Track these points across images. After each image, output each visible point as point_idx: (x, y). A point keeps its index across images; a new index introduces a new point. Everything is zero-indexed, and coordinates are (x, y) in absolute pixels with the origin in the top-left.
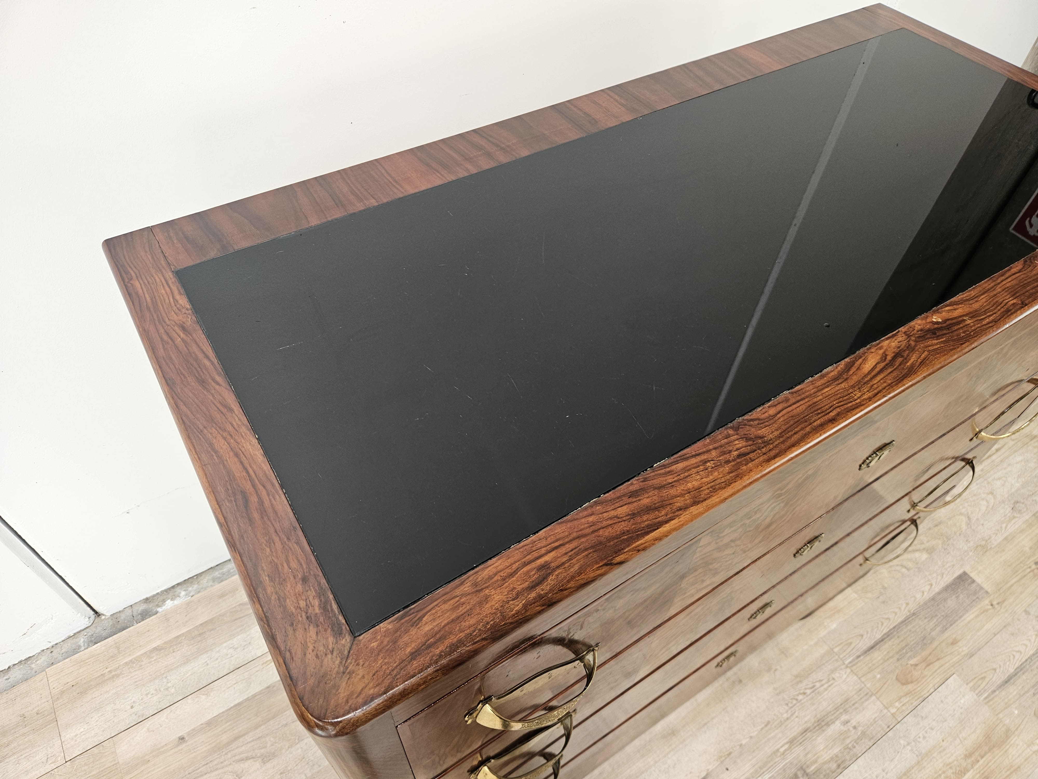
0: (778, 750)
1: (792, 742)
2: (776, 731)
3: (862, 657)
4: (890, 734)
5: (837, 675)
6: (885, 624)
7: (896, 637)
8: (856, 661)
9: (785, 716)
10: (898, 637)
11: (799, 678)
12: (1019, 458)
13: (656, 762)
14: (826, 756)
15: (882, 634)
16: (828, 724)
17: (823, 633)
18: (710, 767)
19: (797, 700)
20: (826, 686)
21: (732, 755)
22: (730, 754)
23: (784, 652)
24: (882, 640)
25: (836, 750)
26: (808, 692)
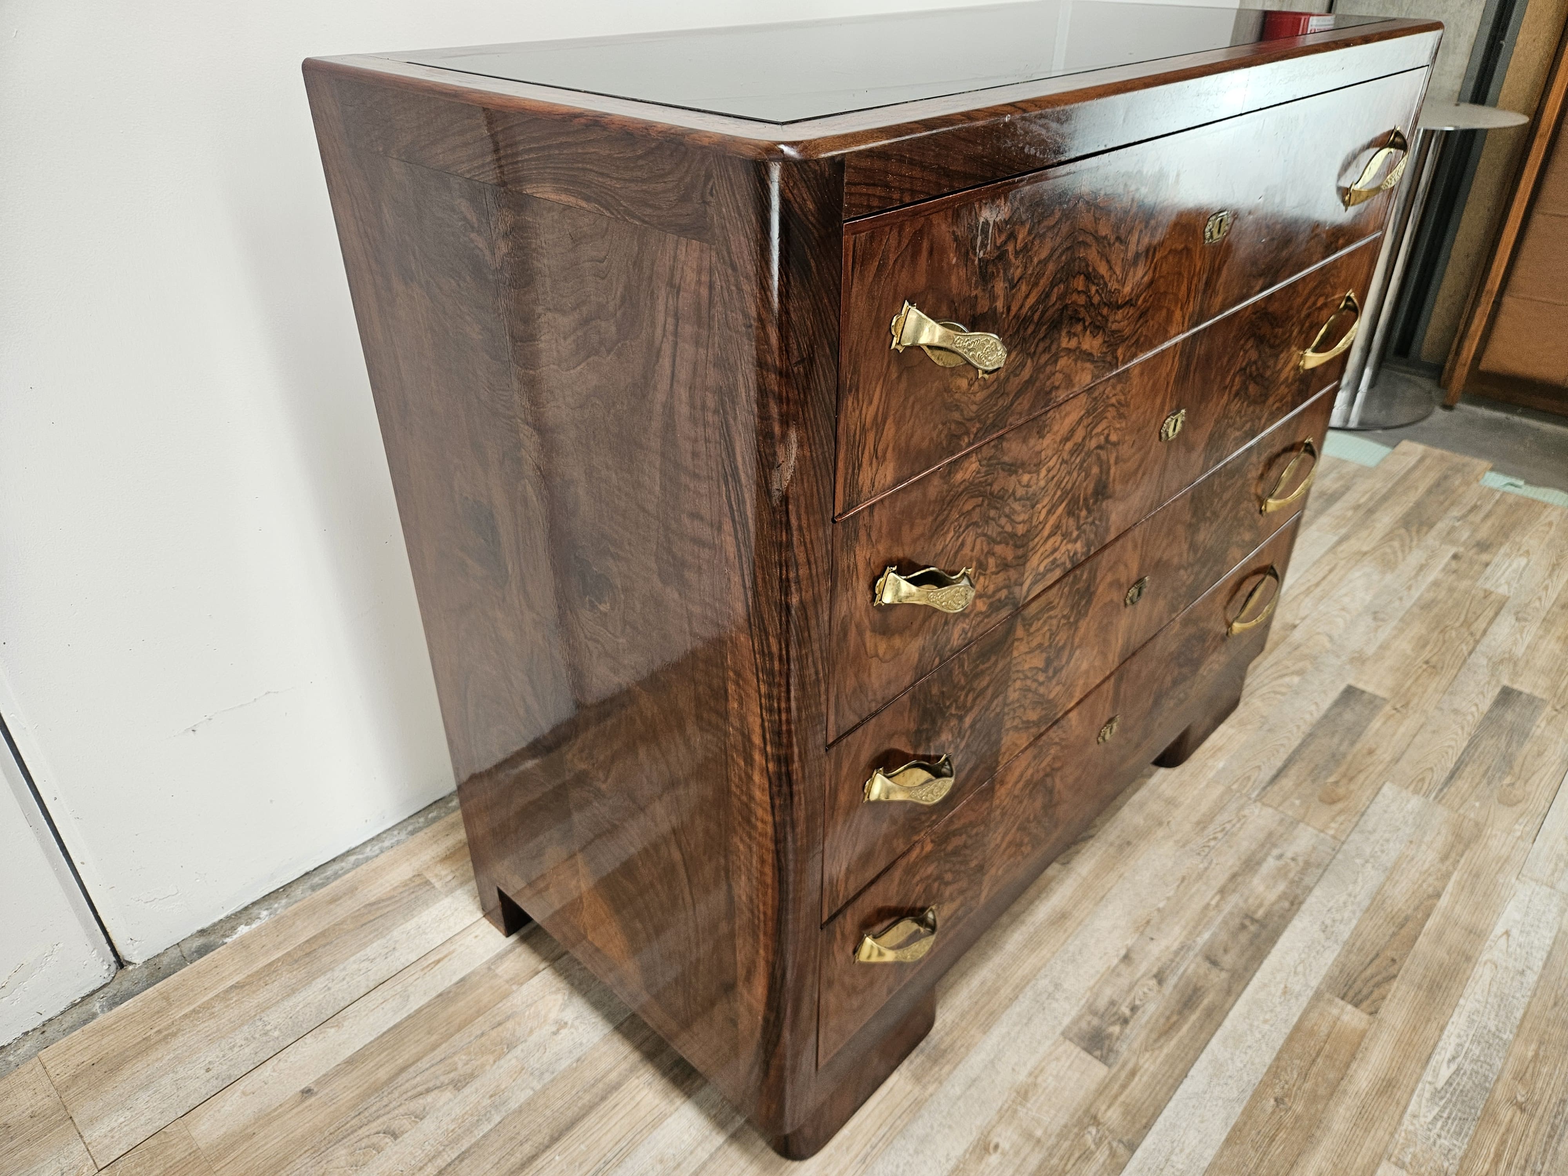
0: (1208, 904)
1: (1222, 891)
2: (1198, 885)
3: (1269, 788)
4: (1340, 856)
5: (1247, 811)
6: (1281, 751)
7: (1300, 761)
8: (1264, 793)
9: (1201, 866)
10: (1303, 760)
11: (1202, 824)
12: (1357, 574)
13: (1054, 953)
14: (1272, 896)
15: (1283, 761)
16: (1259, 863)
17: (1211, 775)
18: (1129, 942)
19: (1209, 847)
20: (1238, 825)
21: (1152, 923)
22: (1148, 922)
23: (1171, 803)
24: (1286, 767)
25: (1281, 887)
26: (1220, 835)
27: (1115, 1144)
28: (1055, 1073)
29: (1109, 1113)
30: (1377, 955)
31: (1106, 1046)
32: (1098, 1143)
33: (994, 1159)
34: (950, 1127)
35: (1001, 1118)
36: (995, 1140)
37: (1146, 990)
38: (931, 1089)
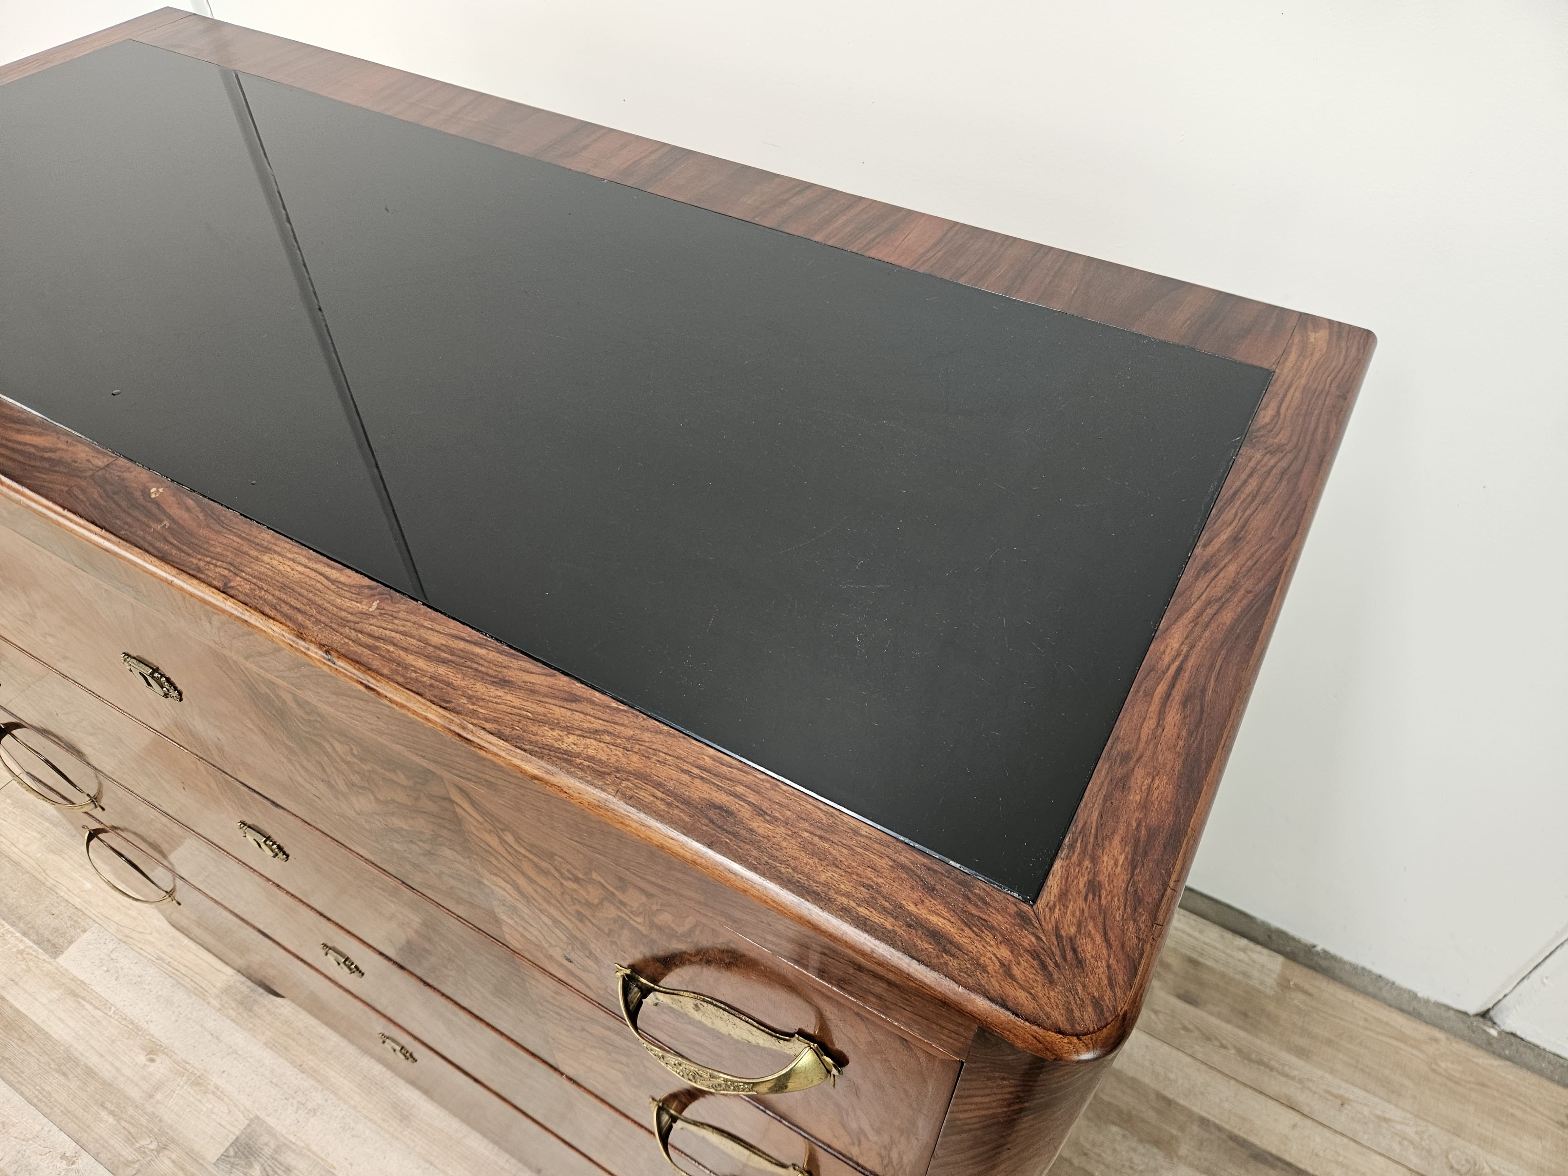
27: (137, 1166)
28: (216, 1110)
29: (167, 1162)
31: (237, 1161)
32: (141, 1151)
33: (142, 1059)
34: (177, 1021)
35: (177, 1063)
36: (158, 1060)
38: (214, 1002)
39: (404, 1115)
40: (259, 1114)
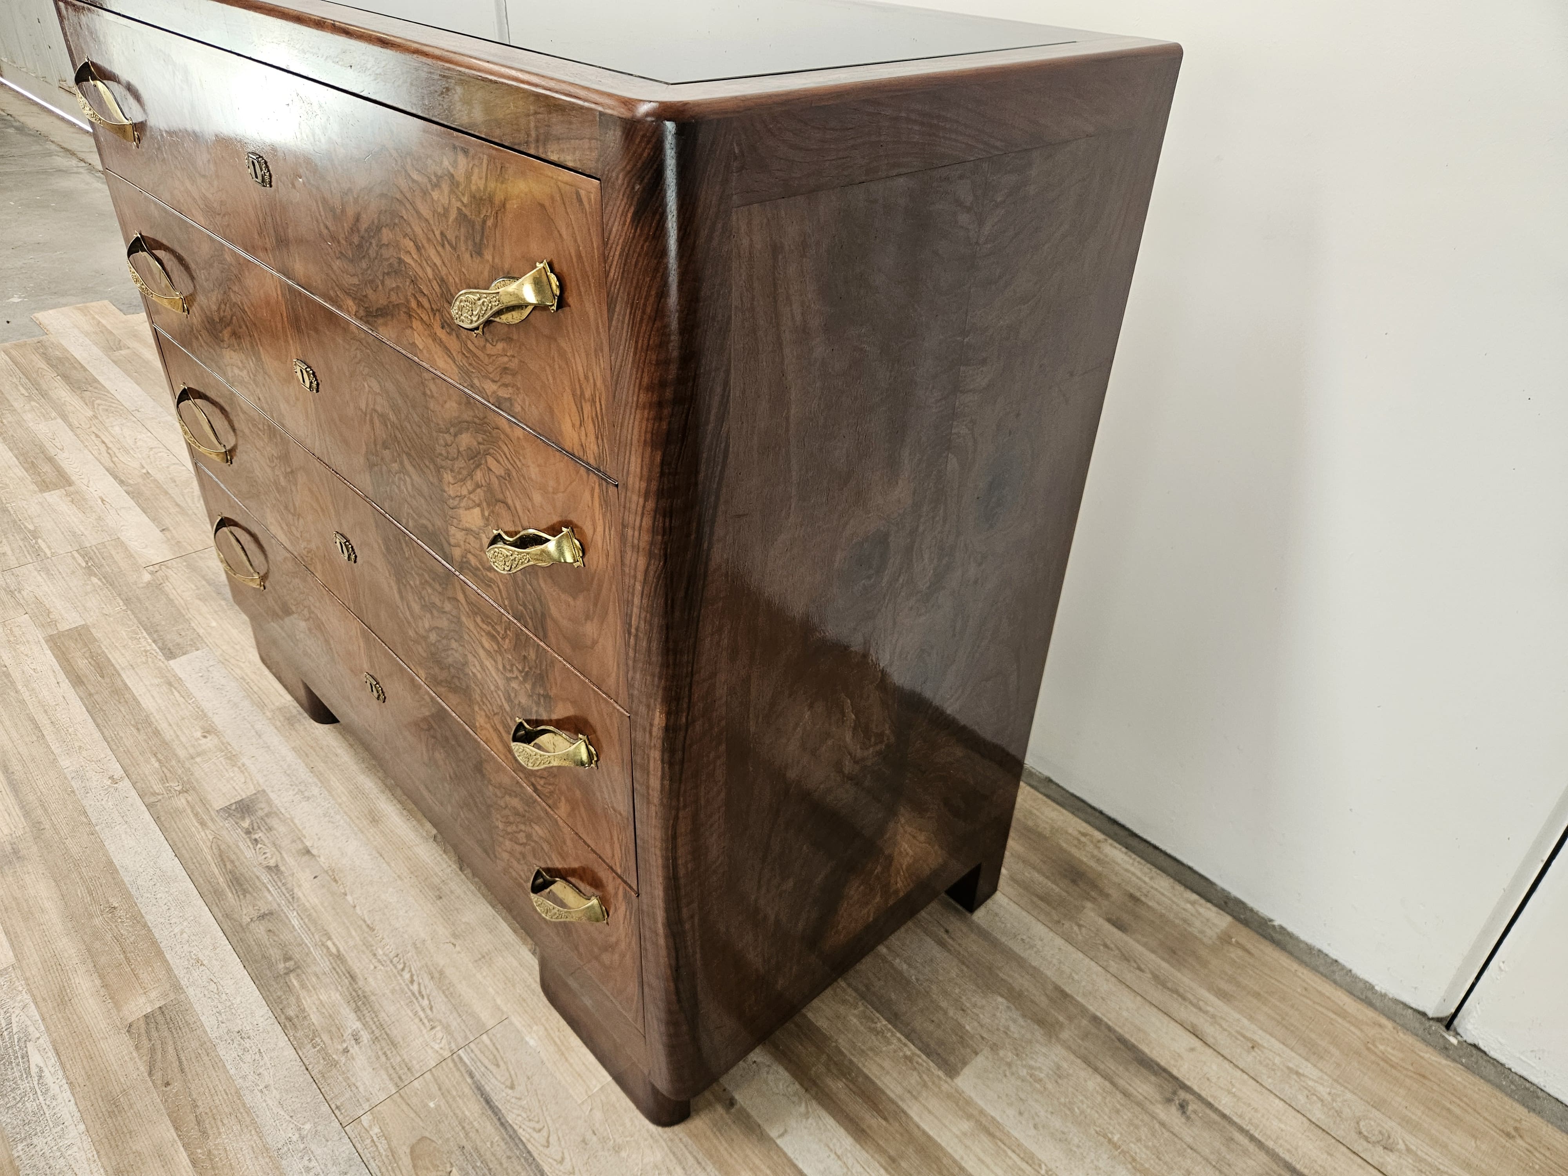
0: (330, 938)
1: (339, 957)
2: (358, 938)
3: (469, 1080)
4: (325, 1108)
5: (440, 1035)
6: (535, 1135)
7: (509, 1153)
8: (462, 1069)
10: (509, 1157)
11: (439, 976)
13: (340, 804)
14: (308, 1002)
15: (516, 1127)
16: (357, 1010)
17: (517, 1021)
18: (322, 859)
19: (403, 970)
20: (422, 1015)
21: (333, 884)
22: (336, 881)
23: (483, 958)
24: (502, 1124)
25: (315, 1018)
26: (415, 988)
27: (160, 797)
28: (236, 778)
29: (183, 801)
30: (182, 1071)
31: (235, 813)
32: (169, 790)
33: (199, 734)
34: (235, 718)
35: (223, 744)
36: (210, 738)
37: (268, 855)
38: (269, 714)
39: (374, 819)
40: (266, 789)
